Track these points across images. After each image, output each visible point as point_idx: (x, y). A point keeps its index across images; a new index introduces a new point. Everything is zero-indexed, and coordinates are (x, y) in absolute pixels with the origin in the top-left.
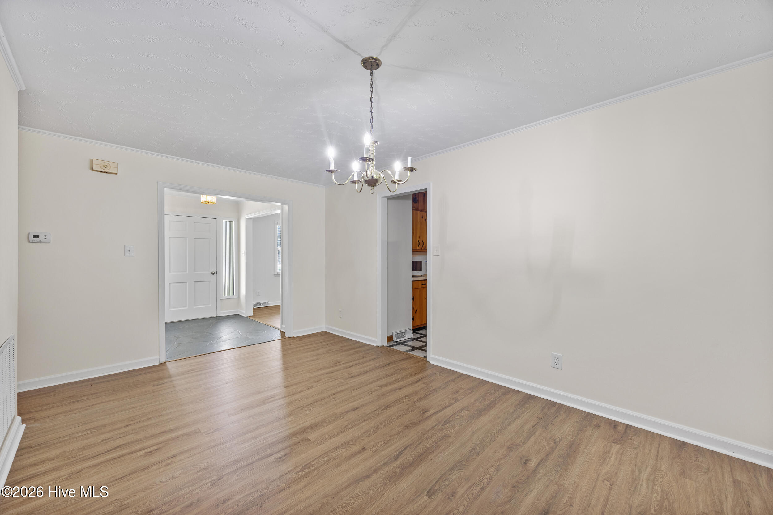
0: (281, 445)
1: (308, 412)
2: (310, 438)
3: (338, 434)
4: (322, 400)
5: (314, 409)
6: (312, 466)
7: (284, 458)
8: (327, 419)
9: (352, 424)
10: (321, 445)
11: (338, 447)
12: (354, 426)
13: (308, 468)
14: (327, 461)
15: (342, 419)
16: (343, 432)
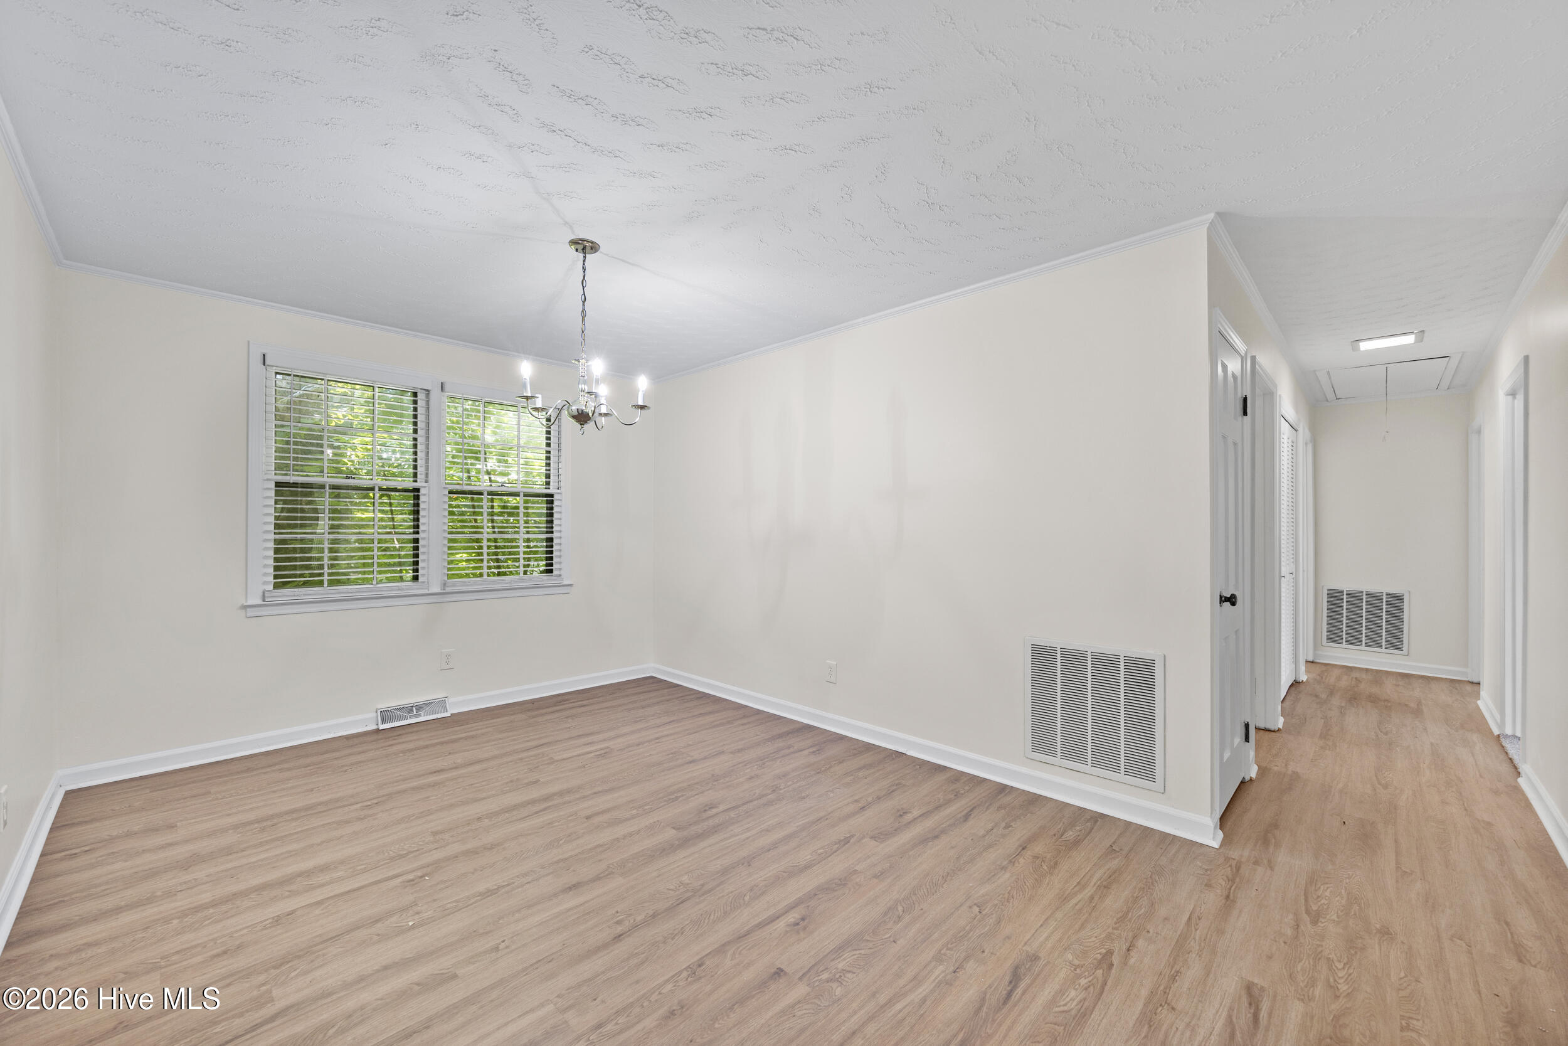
0: (717, 821)
1: (685, 879)
2: (674, 831)
3: (624, 837)
4: (654, 916)
5: (672, 887)
6: (665, 801)
7: (707, 808)
8: (642, 862)
9: (594, 853)
10: (655, 822)
11: (628, 819)
12: (590, 849)
13: (670, 799)
14: (645, 805)
15: (612, 864)
16: (617, 840)
